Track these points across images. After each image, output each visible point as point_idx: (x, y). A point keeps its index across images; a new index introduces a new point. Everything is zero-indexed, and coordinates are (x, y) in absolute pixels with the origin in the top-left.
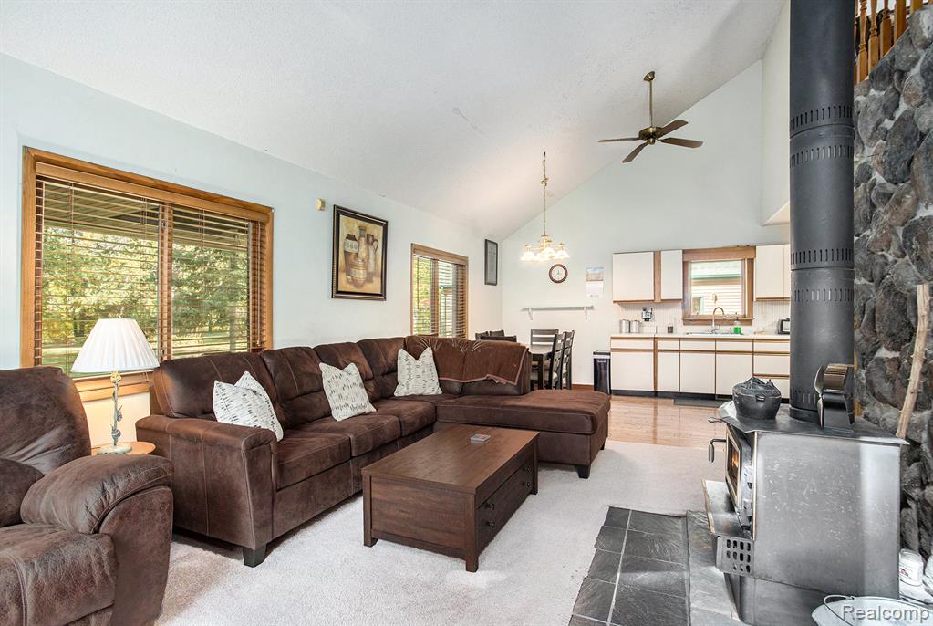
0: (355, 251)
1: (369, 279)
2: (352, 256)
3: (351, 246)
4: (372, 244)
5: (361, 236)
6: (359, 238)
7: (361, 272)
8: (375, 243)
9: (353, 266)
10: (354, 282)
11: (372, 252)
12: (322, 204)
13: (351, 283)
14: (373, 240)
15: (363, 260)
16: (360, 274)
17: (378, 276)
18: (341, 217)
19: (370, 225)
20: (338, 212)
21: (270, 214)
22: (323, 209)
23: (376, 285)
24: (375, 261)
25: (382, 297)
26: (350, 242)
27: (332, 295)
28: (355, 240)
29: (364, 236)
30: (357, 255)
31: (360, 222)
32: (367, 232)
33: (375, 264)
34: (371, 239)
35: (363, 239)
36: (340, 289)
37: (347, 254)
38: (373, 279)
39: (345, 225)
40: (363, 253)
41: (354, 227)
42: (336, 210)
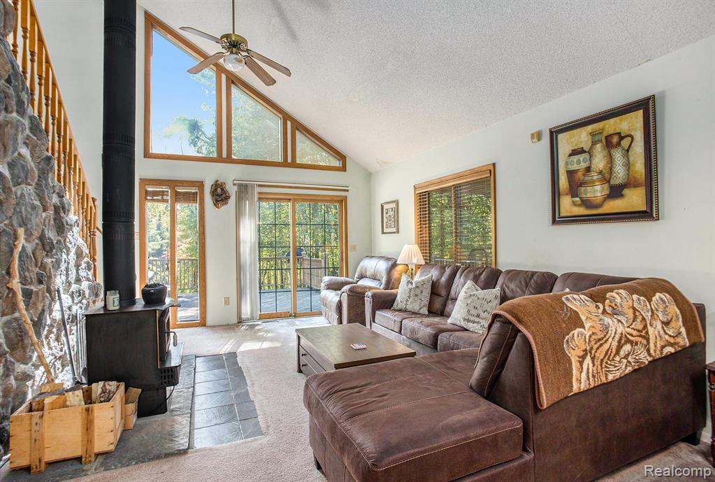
0: (584, 165)
1: (616, 192)
2: (580, 174)
3: (577, 162)
4: (619, 144)
5: (594, 143)
6: (591, 148)
7: (598, 188)
8: (625, 143)
9: (582, 184)
10: (586, 203)
11: (617, 156)
12: (538, 136)
13: (579, 205)
14: (622, 138)
15: (601, 173)
16: (597, 191)
17: (636, 185)
18: (560, 136)
19: (612, 121)
20: (554, 134)
21: (492, 168)
22: (539, 140)
23: (634, 199)
24: (628, 165)
25: (648, 214)
26: (575, 158)
27: (554, 222)
28: (585, 152)
29: (600, 141)
30: (588, 169)
31: (590, 128)
32: (605, 134)
33: (628, 170)
34: (615, 139)
35: (599, 146)
36: (562, 215)
37: (571, 174)
38: (626, 191)
39: (566, 143)
40: (599, 162)
41: (582, 137)
42: (551, 133)
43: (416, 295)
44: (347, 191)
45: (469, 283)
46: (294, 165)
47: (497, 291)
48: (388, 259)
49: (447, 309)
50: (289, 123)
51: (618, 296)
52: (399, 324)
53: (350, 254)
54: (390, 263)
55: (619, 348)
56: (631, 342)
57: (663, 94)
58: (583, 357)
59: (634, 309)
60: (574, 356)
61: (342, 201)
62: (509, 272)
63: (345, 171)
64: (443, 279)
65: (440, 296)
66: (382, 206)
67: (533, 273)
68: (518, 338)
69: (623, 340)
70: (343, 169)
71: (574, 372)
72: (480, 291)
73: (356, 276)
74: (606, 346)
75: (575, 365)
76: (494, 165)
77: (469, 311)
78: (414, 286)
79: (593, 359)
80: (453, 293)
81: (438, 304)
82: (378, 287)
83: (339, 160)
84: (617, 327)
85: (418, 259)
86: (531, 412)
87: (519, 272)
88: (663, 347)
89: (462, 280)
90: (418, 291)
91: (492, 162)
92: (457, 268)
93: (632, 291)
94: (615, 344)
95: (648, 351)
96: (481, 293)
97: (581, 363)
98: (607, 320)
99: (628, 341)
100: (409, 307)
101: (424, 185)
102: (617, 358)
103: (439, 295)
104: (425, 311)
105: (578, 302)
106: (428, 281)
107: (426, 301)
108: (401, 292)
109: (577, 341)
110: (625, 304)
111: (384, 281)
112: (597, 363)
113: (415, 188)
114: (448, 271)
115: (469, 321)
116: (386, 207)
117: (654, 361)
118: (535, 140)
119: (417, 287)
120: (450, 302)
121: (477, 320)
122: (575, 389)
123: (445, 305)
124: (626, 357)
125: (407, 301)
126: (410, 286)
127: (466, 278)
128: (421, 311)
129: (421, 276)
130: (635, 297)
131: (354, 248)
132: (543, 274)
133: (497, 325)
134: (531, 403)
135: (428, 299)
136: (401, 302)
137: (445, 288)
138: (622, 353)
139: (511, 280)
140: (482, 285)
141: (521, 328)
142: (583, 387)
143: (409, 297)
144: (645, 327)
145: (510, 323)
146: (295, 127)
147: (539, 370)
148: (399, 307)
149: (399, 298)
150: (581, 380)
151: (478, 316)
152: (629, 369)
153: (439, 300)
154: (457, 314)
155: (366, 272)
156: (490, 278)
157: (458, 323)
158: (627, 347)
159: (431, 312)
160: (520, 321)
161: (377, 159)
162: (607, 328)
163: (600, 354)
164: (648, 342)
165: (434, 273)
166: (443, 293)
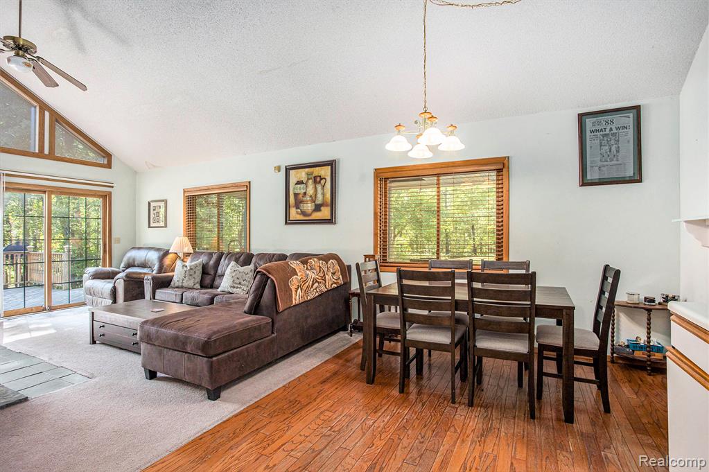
0: (303, 191)
1: (318, 208)
2: (301, 196)
3: (300, 189)
4: (320, 182)
5: (308, 179)
6: (307, 182)
7: (309, 205)
8: (323, 182)
9: (302, 202)
10: (303, 213)
11: (319, 187)
12: (279, 169)
13: (300, 214)
14: (321, 179)
15: (311, 196)
16: (309, 207)
17: (327, 206)
18: (291, 171)
19: (317, 168)
20: (288, 169)
21: (248, 184)
22: (279, 171)
23: (325, 213)
24: (323, 194)
25: (331, 221)
26: (299, 186)
27: (286, 223)
28: (303, 183)
29: (311, 179)
30: (305, 194)
31: (307, 170)
32: (314, 175)
33: (323, 197)
34: (318, 179)
35: (310, 181)
36: (291, 219)
37: (296, 195)
38: (322, 208)
39: (295, 176)
40: (310, 191)
41: (302, 175)
42: (286, 169)
43: (191, 275)
44: (112, 187)
45: (233, 263)
46: (52, 156)
47: (252, 266)
48: (158, 250)
49: (216, 283)
50: (47, 114)
51: (313, 261)
52: (180, 296)
53: (114, 246)
54: (162, 253)
55: (313, 285)
56: (318, 282)
57: (339, 160)
58: (297, 289)
59: (320, 267)
60: (293, 288)
61: (106, 197)
62: (258, 255)
63: (110, 168)
64: (212, 262)
65: (210, 275)
66: (149, 204)
67: (274, 255)
68: (269, 281)
69: (315, 281)
70: (109, 166)
71: (294, 295)
72: (241, 268)
73: (122, 265)
74: (307, 284)
75: (294, 292)
76: (250, 182)
77: (233, 281)
78: (189, 268)
79: (301, 289)
80: (219, 271)
81: (208, 280)
82: (150, 272)
83: (104, 157)
84: (312, 275)
85: (188, 248)
86: (275, 314)
87: (266, 254)
88: (332, 284)
89: (226, 261)
90: (192, 272)
91: (249, 180)
92: (222, 254)
93: (319, 259)
94: (311, 283)
95: (325, 286)
96: (242, 269)
97: (296, 291)
98: (308, 272)
99: (317, 281)
100: (185, 284)
101: (193, 190)
102: (312, 289)
103: (208, 274)
104: (198, 286)
105: (295, 265)
106: (200, 265)
107: (198, 279)
108: (178, 274)
109: (294, 282)
110: (316, 265)
111: (156, 268)
112: (303, 291)
113: (184, 192)
114: (215, 257)
115: (234, 287)
116: (152, 204)
117: (328, 291)
118: (277, 171)
119: (191, 269)
120: (217, 278)
121: (239, 286)
122: (294, 303)
123: (213, 280)
124: (316, 289)
125: (183, 280)
126: (185, 269)
127: (230, 261)
128: (195, 287)
129: (191, 262)
130: (321, 261)
131: (118, 241)
132: (279, 254)
133: (258, 277)
134: (275, 311)
135: (200, 277)
136: (178, 281)
137: (214, 268)
138: (314, 287)
139: (260, 259)
140: (241, 264)
141: (270, 276)
142: (297, 302)
143: (185, 277)
144: (324, 275)
145: (265, 274)
146: (54, 119)
147: (278, 294)
148: (176, 285)
149: (175, 279)
150: (296, 300)
151: (240, 284)
152: (317, 294)
153: (208, 277)
154: (225, 284)
155: (134, 262)
156: (246, 259)
157: (226, 290)
158: (316, 284)
159: (203, 286)
160: (269, 273)
161: (146, 162)
162: (307, 275)
163: (305, 287)
164: (325, 281)
165: (202, 259)
166: (212, 272)
